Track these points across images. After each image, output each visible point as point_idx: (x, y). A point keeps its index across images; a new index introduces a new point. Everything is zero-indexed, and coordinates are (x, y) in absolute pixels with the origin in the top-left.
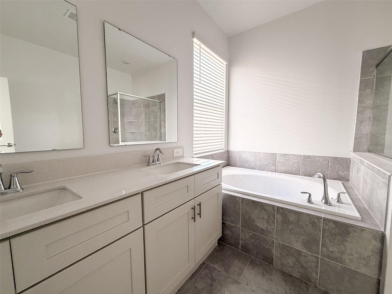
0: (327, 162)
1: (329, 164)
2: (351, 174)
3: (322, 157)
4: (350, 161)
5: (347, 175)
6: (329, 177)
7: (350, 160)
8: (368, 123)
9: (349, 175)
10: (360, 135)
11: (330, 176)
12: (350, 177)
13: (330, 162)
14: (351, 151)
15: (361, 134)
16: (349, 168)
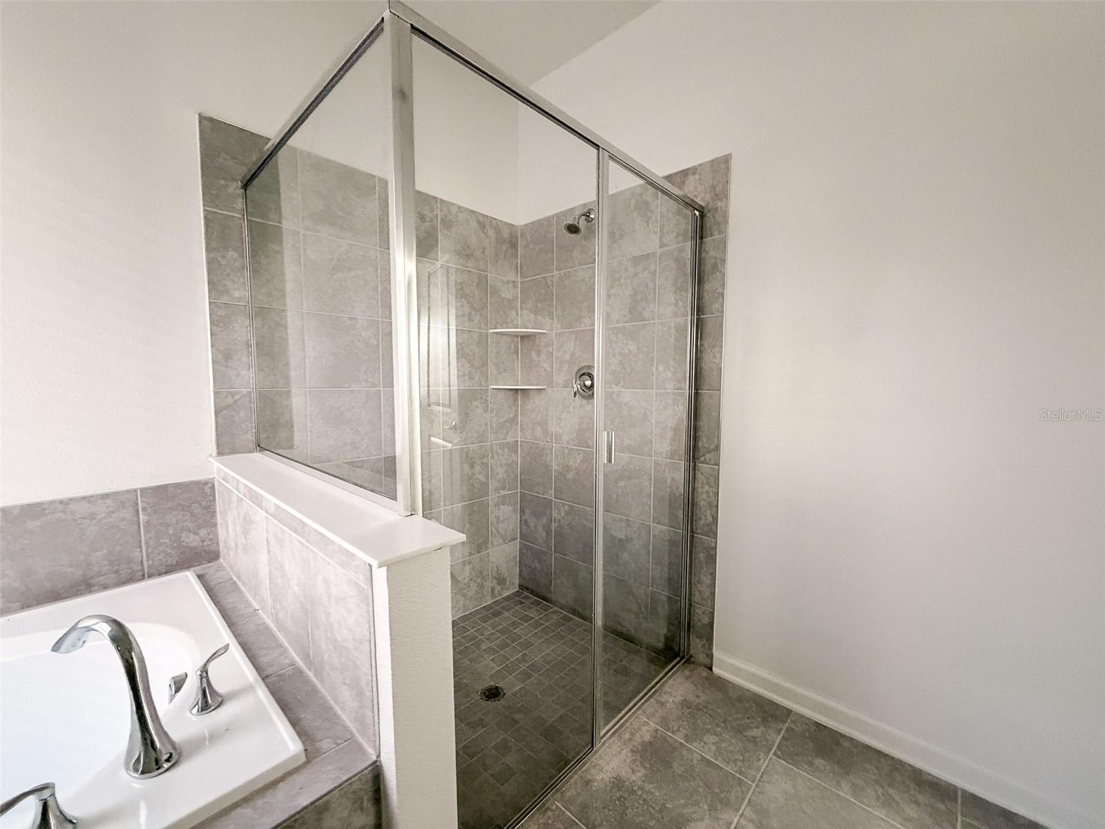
0: (128, 514)
1: (141, 516)
2: (221, 532)
3: (105, 496)
4: (213, 488)
5: (211, 540)
6: (146, 571)
7: (210, 485)
8: (245, 359)
9: (217, 539)
10: (230, 400)
11: (151, 562)
12: (221, 544)
13: (144, 509)
14: (211, 456)
15: (233, 396)
16: (213, 514)
